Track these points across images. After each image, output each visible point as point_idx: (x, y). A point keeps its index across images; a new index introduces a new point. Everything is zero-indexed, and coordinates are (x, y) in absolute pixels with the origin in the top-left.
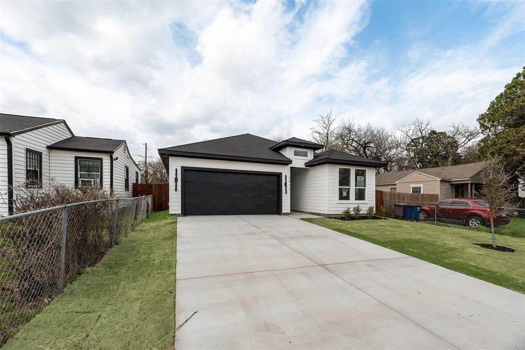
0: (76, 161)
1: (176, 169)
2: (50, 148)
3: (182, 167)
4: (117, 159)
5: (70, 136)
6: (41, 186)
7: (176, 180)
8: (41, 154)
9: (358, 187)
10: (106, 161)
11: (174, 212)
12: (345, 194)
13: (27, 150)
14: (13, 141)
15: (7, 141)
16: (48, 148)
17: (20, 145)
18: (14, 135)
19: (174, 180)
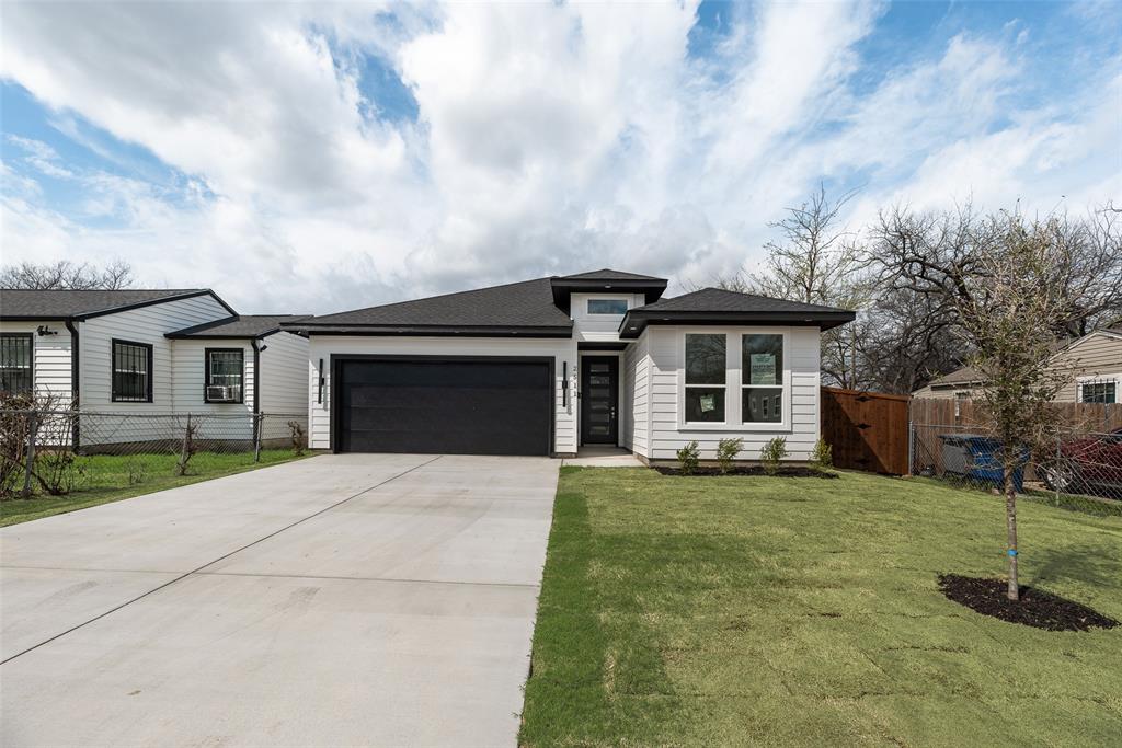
0: (207, 356)
1: (321, 361)
2: (170, 336)
3: (332, 355)
4: (265, 347)
5: (227, 315)
6: (150, 400)
7: (322, 381)
8: (150, 348)
9: (755, 383)
10: (249, 352)
11: (317, 445)
12: (707, 404)
13: (115, 341)
14: (81, 327)
15: (71, 328)
16: (168, 336)
17: (98, 334)
18: (82, 319)
19: (317, 382)
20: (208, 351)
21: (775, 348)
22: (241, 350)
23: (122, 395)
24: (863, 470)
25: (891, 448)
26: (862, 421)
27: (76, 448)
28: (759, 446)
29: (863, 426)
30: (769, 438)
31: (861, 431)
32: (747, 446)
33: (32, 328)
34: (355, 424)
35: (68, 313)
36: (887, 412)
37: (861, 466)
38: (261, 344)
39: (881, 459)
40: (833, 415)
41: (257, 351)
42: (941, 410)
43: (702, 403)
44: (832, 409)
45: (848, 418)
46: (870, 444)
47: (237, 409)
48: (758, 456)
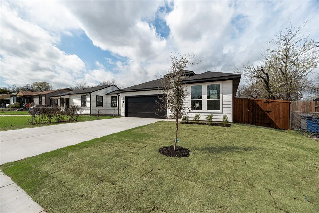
1: (123, 98)
3: (125, 96)
6: (103, 107)
7: (123, 102)
8: (103, 97)
9: (211, 99)
10: (117, 97)
11: (123, 115)
12: (197, 105)
13: (97, 96)
14: (91, 94)
15: (90, 94)
16: (106, 94)
17: (94, 95)
18: (91, 92)
19: (122, 102)
20: (112, 97)
21: (218, 88)
22: (116, 96)
23: (98, 106)
24: (269, 127)
25: (281, 120)
26: (268, 110)
27: (91, 115)
28: (205, 117)
29: (268, 112)
30: (208, 114)
31: (267, 114)
32: (202, 117)
33: (85, 95)
34: (129, 111)
35: (89, 92)
36: (279, 106)
37: (268, 126)
38: (119, 95)
39: (276, 124)
40: (255, 108)
41: (119, 96)
42: (307, 106)
43: (196, 104)
44: (255, 106)
45: (261, 109)
46: (271, 118)
47: (116, 108)
48: (205, 119)
